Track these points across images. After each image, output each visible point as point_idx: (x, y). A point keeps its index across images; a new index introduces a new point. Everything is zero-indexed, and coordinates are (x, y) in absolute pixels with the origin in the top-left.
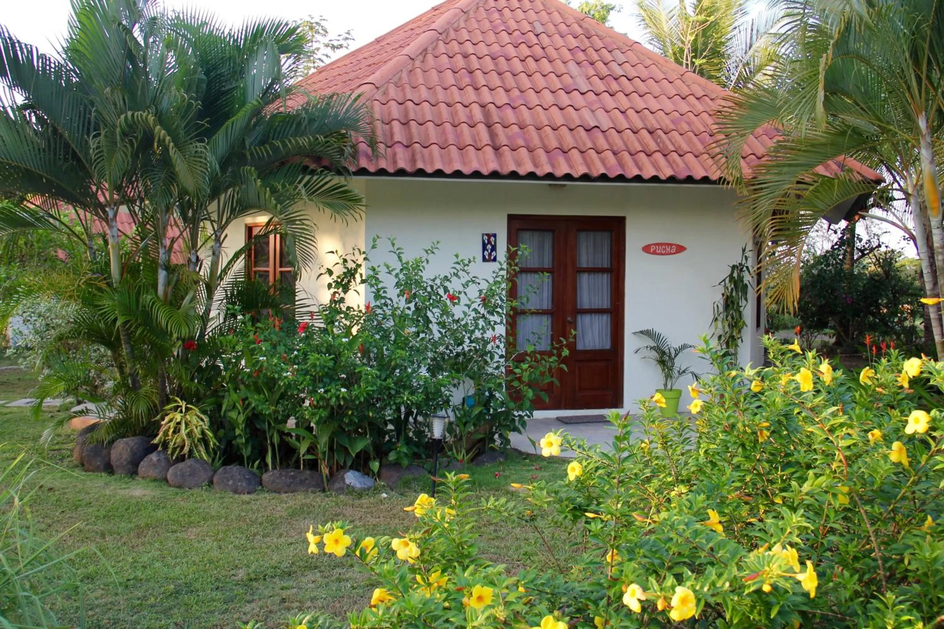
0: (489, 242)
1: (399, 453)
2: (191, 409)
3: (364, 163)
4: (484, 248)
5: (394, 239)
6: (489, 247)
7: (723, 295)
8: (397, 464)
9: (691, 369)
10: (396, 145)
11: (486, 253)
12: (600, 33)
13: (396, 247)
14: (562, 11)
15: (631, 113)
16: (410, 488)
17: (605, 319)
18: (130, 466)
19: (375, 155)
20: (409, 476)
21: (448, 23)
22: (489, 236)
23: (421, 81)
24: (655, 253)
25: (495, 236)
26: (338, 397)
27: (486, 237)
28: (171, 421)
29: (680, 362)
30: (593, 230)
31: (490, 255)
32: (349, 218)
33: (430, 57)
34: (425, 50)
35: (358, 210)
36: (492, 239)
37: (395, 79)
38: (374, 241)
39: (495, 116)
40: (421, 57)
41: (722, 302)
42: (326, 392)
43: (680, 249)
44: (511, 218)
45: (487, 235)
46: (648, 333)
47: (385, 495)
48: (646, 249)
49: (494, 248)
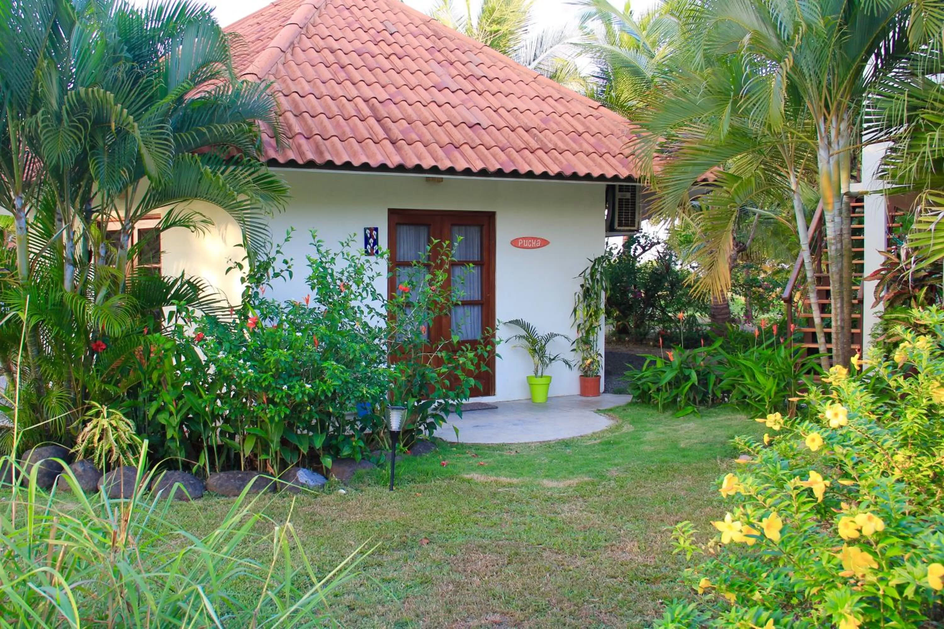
0: (371, 236)
1: (353, 448)
2: (113, 413)
3: (272, 154)
4: (367, 242)
5: (316, 231)
6: (371, 241)
7: (582, 286)
8: (350, 460)
9: (562, 356)
10: (298, 136)
11: (368, 246)
12: (449, 35)
13: (316, 239)
14: (406, 12)
15: (502, 111)
16: (363, 483)
17: (476, 311)
18: (46, 479)
19: (280, 146)
20: (361, 471)
21: (306, 18)
22: (371, 229)
23: (299, 74)
24: (522, 247)
25: (376, 229)
26: (303, 393)
27: (368, 231)
28: (95, 427)
29: (550, 350)
30: (466, 225)
31: (372, 248)
32: (275, 210)
33: (298, 50)
34: (292, 43)
35: (281, 202)
36: (374, 233)
37: (273, 71)
38: (288, 233)
39: (382, 111)
40: (290, 50)
41: (582, 292)
42: (289, 388)
43: (545, 243)
44: (392, 213)
45: (369, 229)
46: (517, 322)
47: (343, 491)
48: (515, 243)
49: (376, 242)
